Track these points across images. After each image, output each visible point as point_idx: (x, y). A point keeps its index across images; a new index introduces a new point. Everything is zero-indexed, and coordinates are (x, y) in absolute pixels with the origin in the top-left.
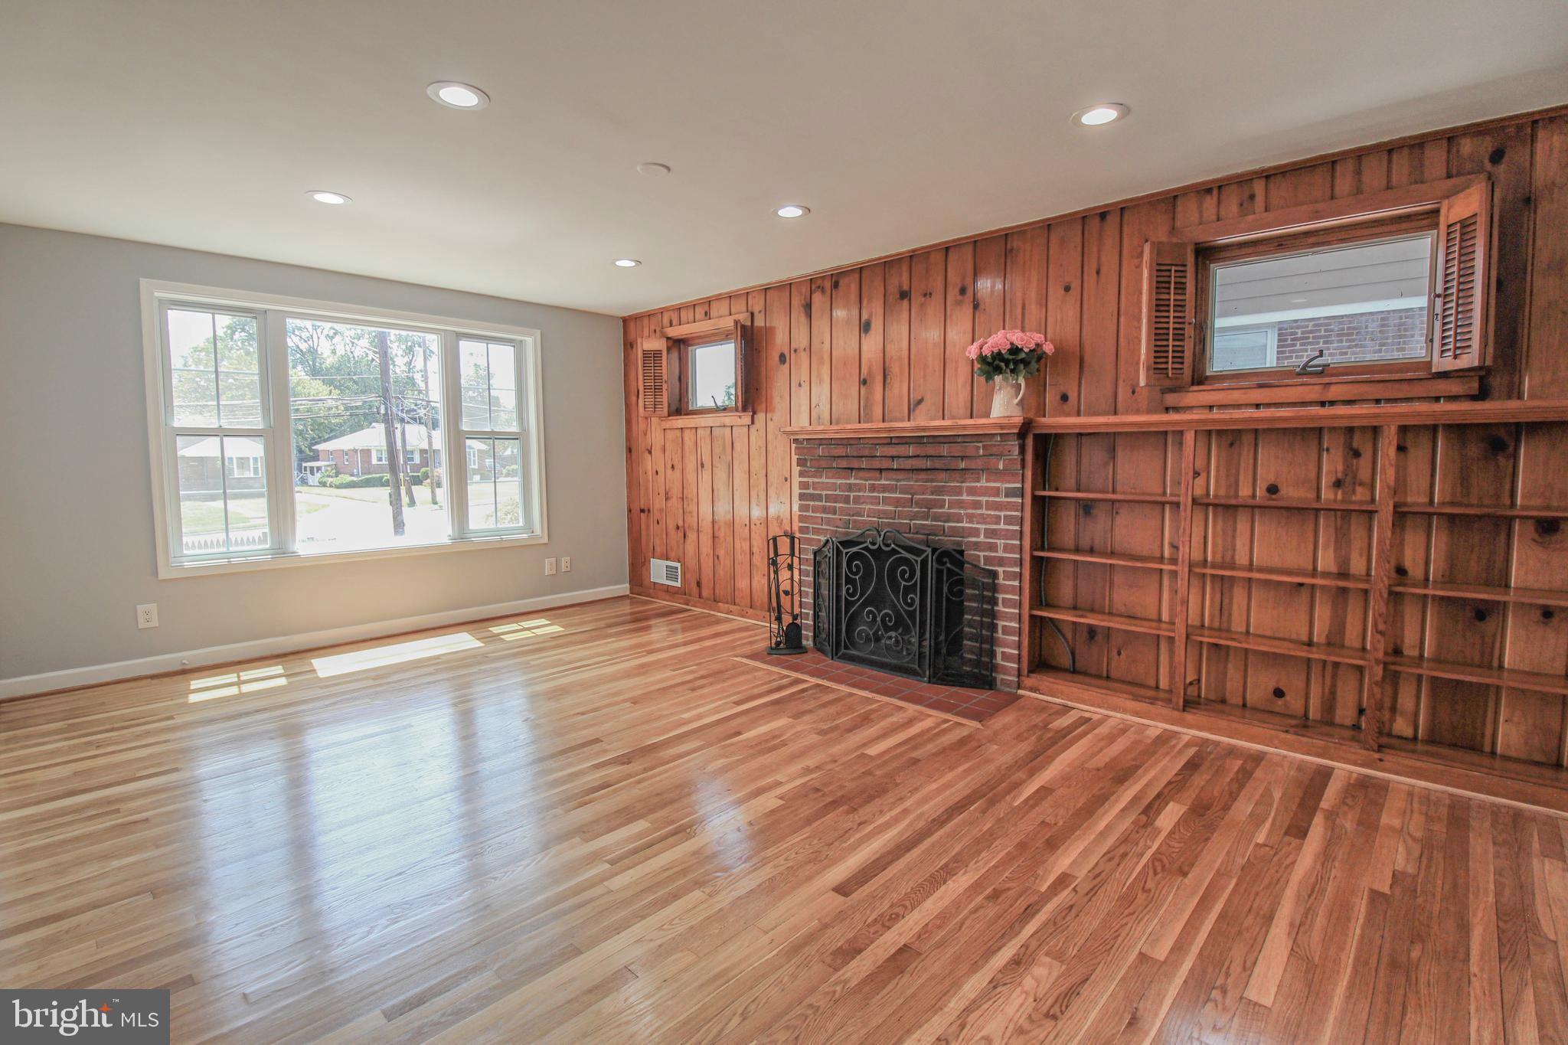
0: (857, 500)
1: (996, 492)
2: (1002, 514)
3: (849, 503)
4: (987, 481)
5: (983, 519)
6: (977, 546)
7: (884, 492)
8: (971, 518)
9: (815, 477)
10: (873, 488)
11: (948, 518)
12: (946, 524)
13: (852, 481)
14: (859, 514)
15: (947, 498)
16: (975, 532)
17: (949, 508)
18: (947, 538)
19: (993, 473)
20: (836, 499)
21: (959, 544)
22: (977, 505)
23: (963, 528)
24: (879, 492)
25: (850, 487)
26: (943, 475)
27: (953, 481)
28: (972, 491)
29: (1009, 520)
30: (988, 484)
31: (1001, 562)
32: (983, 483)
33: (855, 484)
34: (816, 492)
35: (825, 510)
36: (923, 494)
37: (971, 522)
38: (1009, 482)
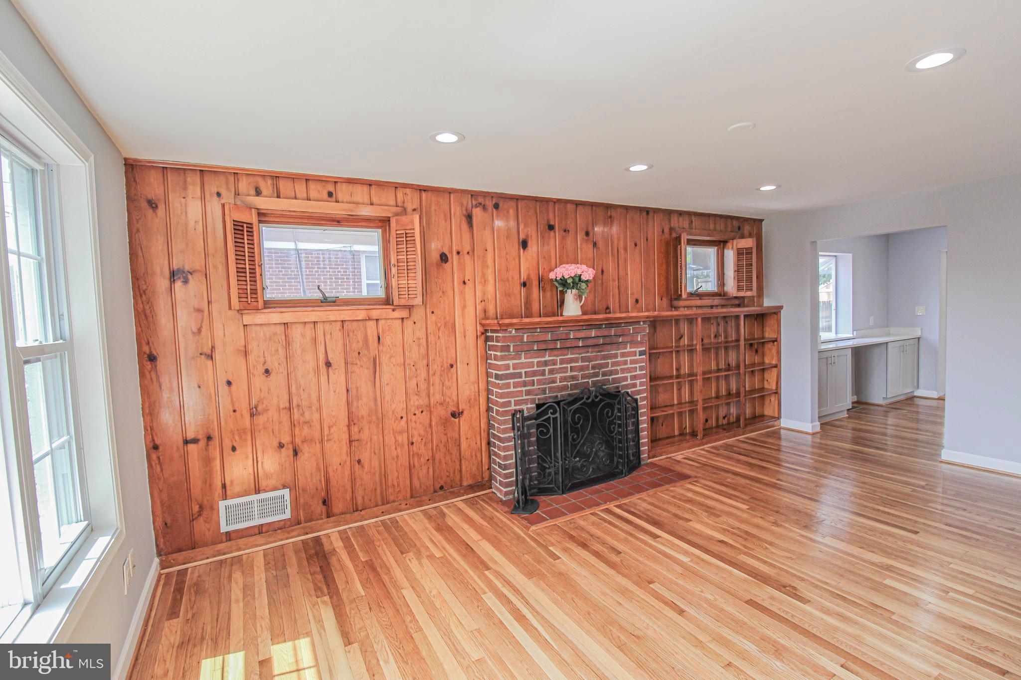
0: (551, 372)
1: (634, 354)
2: (637, 366)
3: (545, 375)
4: (630, 348)
5: (629, 370)
6: (627, 386)
7: (571, 363)
8: (623, 371)
9: (515, 359)
10: (563, 362)
11: (611, 373)
12: (611, 377)
13: (547, 358)
14: (554, 381)
15: (609, 361)
16: (625, 379)
17: (611, 367)
18: (611, 386)
19: (634, 343)
20: (534, 373)
21: (618, 387)
22: (625, 363)
23: (619, 377)
24: (567, 363)
25: (546, 363)
26: (609, 347)
27: (613, 350)
28: (623, 355)
29: (641, 368)
30: (631, 350)
31: (639, 392)
32: (628, 350)
33: (549, 361)
34: (516, 371)
35: (525, 384)
36: (596, 360)
37: (623, 373)
38: (640, 347)
